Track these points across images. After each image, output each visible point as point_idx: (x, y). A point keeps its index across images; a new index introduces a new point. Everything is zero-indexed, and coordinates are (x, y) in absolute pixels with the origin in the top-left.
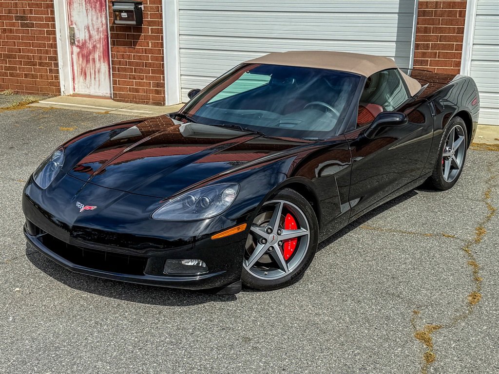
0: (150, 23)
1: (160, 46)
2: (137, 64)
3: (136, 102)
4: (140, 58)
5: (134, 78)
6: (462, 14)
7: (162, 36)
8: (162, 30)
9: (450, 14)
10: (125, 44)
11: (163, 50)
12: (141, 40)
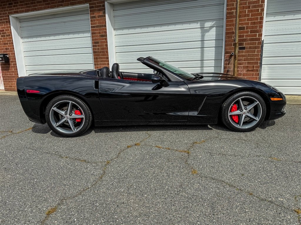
0: (12, 62)
1: (16, 69)
2: (10, 77)
3: (12, 91)
4: (11, 74)
5: (10, 82)
6: (107, 52)
7: (17, 66)
8: (16, 64)
9: (103, 52)
10: (5, 70)
11: (17, 71)
12: (10, 68)
